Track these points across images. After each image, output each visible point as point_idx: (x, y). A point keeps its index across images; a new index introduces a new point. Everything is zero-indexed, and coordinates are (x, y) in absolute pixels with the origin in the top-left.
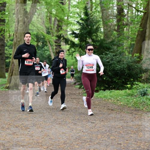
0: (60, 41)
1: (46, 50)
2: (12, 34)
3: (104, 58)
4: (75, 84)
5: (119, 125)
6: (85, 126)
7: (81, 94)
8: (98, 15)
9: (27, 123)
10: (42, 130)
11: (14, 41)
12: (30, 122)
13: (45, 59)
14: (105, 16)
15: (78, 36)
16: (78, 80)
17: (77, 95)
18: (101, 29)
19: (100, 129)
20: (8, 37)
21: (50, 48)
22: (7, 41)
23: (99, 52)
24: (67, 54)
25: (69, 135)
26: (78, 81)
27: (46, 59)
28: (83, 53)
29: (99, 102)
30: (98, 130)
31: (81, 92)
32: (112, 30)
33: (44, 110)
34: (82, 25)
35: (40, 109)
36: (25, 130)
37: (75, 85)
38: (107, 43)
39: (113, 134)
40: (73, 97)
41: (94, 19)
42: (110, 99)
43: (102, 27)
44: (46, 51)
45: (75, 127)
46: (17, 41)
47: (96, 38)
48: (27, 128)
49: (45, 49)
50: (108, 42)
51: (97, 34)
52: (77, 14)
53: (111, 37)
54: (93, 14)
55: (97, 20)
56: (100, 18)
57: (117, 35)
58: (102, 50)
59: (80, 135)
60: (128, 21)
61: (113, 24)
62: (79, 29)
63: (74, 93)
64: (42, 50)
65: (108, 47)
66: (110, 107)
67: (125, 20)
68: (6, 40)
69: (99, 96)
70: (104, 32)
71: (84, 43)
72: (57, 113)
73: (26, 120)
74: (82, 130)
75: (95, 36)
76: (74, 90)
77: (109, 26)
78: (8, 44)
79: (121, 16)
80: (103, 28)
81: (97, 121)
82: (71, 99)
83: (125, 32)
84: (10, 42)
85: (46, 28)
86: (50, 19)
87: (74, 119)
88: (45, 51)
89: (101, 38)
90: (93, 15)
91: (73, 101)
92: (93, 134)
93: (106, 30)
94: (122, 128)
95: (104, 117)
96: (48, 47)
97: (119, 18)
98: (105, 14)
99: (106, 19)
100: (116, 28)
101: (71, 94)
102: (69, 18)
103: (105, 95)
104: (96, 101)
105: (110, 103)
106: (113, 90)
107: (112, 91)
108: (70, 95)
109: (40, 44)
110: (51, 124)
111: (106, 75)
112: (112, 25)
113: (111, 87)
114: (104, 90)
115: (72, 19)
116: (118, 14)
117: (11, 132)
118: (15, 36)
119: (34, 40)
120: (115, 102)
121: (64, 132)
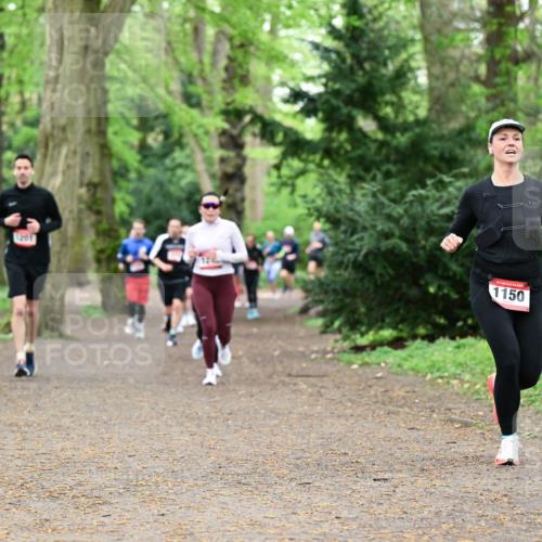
0: (239, 127)
1: (180, 165)
2: (31, 94)
3: (428, 203)
4: (304, 311)
5: (495, 489)
6: (349, 492)
7: (329, 356)
8: (406, 13)
9: (98, 479)
10: (163, 511)
11: (41, 126)
12: (112, 475)
13: (176, 205)
14: (434, 17)
15: (319, 105)
16: (316, 294)
17: (313, 360)
18: (416, 78)
19: (414, 508)
20: (17, 107)
21: (199, 157)
22: (12, 125)
23: (409, 175)
24: (272, 184)
25: (278, 531)
26: (317, 298)
27: (180, 202)
28: (336, 182)
29: (408, 389)
30: (405, 513)
31: (329, 349)
32: (464, 81)
33: (171, 426)
34: (334, 56)
35: (152, 418)
36: (90, 510)
37: (304, 317)
38: (441, 138)
39: (469, 526)
40: (296, 367)
41: (386, 32)
42: (455, 376)
43: (423, 64)
44: (179, 172)
45: (306, 495)
46: (53, 127)
47: (397, 113)
48: (97, 502)
49: (174, 160)
50: (445, 132)
51: (400, 98)
52: (312, 12)
53: (461, 112)
54: (381, 9)
55: (398, 38)
56: (414, 28)
57: (488, 98)
58: (421, 164)
59: (325, 534)
60: (533, 38)
61: (467, 52)
62: (320, 77)
63: (301, 349)
64: (163, 164)
65: (447, 155)
66: (455, 414)
67: (519, 36)
68: (6, 123)
69: (406, 365)
70: (431, 89)
71: (344, 136)
72: (227, 437)
73: (93, 469)
74: (334, 512)
75: (392, 104)
76: (301, 338)
77: (451, 62)
78: (17, 141)
79: (503, 21)
80: (428, 69)
81: (400, 471)
82: (289, 375)
83: (523, 88)
84: (26, 131)
85: (182, 71)
86: (197, 31)
87: (299, 462)
88: (173, 169)
89: (415, 115)
90: (381, 15)
91: (295, 384)
92: (385, 528)
93: (437, 78)
94: (509, 503)
95: (430, 455)
96: (187, 151)
97: (494, 28)
98: (434, 9)
99: (439, 31)
100: (483, 69)
101: (286, 354)
102: (280, 26)
103: (433, 358)
104: (397, 388)
105: (457, 394)
106: (470, 340)
107: (463, 341)
108: (281, 362)
109: (155, 140)
110: (199, 482)
111: (440, 272)
112: (463, 56)
113: (460, 324)
114: (431, 338)
115: (291, 32)
116: (489, 13)
117: (29, 520)
118: (45, 105)
119: (128, 123)
120: (477, 392)
121: (259, 517)
